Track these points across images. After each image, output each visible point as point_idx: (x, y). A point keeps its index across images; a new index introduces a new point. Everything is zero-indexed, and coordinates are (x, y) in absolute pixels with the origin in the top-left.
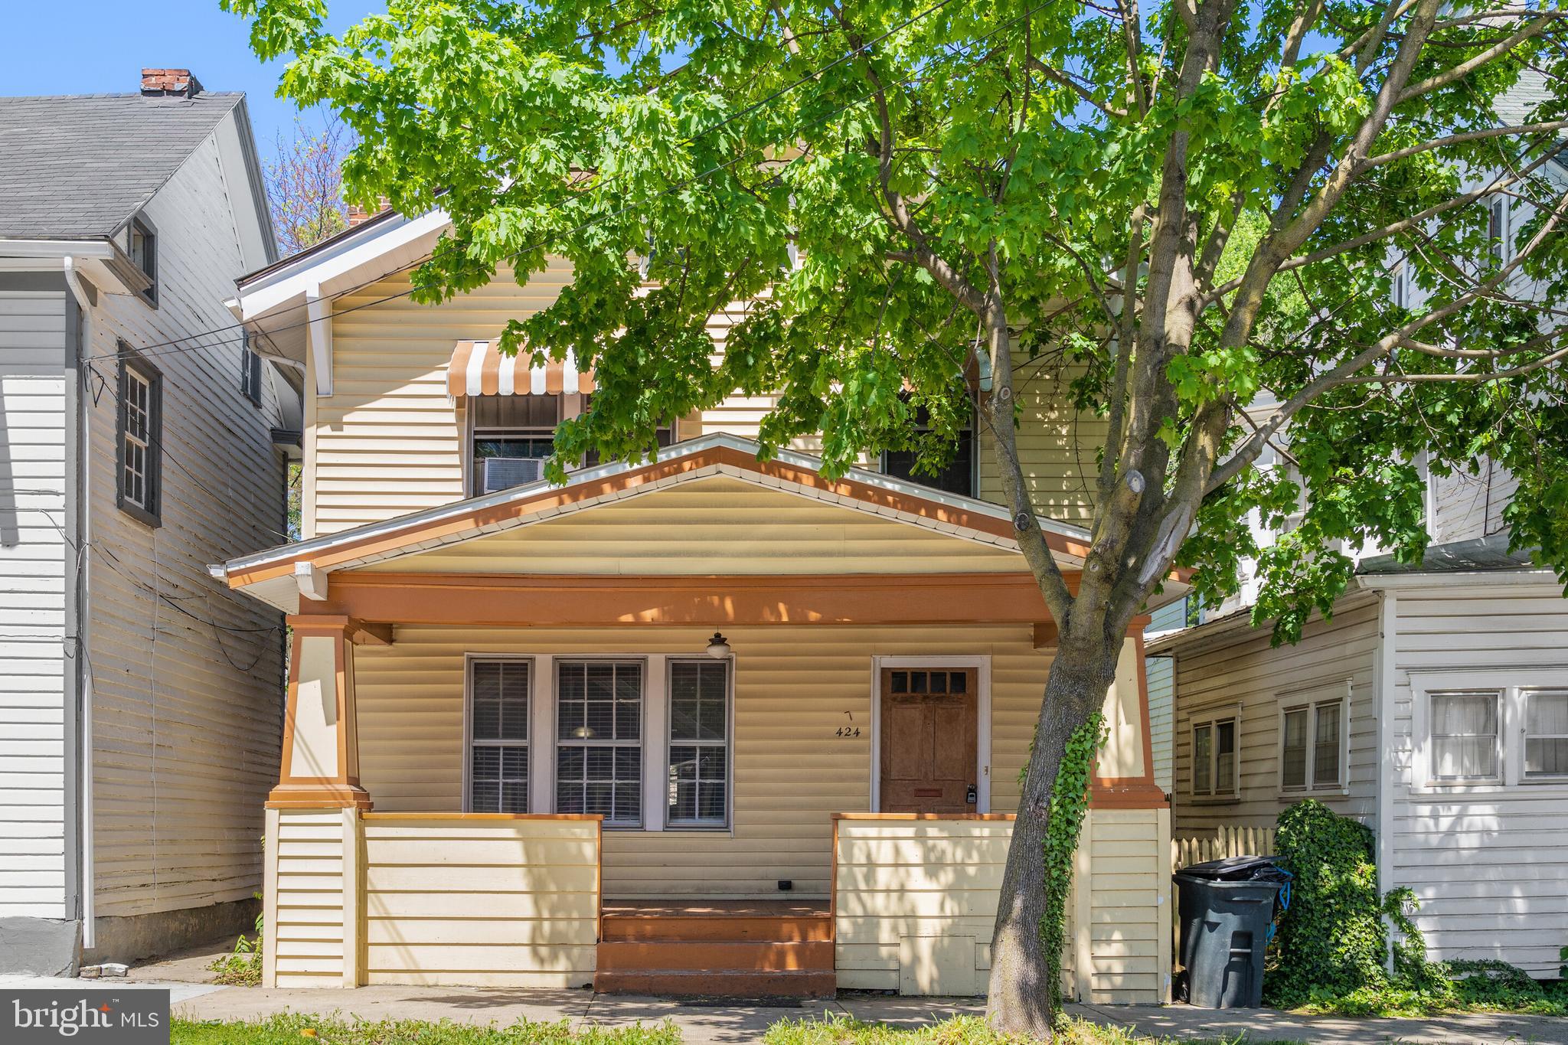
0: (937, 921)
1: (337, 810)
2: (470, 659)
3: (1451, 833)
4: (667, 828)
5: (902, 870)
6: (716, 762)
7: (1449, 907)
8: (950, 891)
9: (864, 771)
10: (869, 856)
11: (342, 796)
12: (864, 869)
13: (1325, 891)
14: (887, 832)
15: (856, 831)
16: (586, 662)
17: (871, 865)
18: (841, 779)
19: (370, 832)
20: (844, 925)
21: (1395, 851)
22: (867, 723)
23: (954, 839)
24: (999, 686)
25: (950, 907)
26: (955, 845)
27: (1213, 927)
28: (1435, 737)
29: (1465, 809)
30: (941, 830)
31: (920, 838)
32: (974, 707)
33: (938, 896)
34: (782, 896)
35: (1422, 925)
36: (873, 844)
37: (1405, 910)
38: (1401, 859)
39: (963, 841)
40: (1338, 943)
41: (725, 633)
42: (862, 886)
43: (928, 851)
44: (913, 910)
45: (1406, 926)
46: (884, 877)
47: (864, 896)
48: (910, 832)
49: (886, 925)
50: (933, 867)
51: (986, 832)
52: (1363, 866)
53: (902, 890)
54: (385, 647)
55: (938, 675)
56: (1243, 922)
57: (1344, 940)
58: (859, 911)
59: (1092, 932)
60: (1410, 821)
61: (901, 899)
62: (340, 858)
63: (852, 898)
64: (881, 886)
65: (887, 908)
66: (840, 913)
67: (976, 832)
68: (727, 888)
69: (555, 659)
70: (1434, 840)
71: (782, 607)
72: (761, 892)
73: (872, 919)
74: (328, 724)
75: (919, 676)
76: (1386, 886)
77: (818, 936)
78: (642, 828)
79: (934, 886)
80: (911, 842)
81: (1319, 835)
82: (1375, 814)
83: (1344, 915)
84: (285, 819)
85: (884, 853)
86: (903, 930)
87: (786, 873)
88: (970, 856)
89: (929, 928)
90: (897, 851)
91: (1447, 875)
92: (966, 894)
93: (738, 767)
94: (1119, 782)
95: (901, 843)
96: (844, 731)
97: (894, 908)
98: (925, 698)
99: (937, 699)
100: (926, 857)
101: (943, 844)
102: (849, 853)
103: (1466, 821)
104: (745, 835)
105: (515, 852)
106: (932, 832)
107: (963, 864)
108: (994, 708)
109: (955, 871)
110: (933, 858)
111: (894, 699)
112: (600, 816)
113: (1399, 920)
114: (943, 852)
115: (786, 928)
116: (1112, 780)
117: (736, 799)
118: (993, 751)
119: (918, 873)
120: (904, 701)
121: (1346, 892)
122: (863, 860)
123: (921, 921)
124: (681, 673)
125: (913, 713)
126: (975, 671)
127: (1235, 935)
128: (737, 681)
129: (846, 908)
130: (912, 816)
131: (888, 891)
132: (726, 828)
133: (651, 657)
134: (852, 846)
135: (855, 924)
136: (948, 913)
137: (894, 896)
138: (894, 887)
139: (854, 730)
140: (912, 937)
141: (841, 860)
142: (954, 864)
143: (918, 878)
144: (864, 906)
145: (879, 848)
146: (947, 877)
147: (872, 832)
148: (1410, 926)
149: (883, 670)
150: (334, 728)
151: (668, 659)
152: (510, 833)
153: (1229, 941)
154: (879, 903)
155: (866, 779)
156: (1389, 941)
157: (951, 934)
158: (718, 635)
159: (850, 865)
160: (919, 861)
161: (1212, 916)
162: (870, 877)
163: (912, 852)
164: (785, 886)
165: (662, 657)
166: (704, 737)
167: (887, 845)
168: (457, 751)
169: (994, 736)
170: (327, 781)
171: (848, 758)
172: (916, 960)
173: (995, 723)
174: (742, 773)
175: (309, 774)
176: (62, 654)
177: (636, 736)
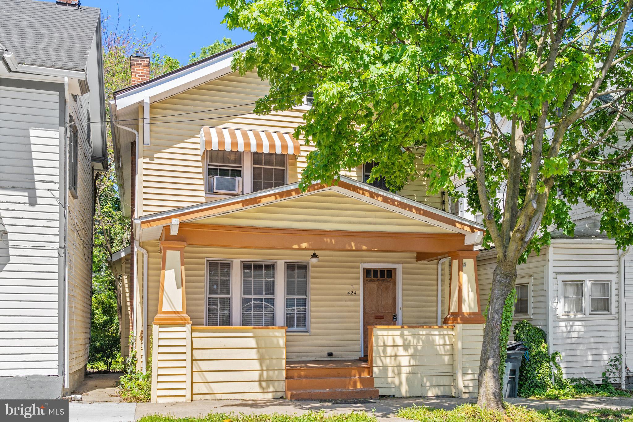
0: (407, 368)
1: (184, 325)
2: (207, 260)
3: (569, 332)
5: (395, 348)
6: (303, 305)
7: (570, 359)
8: (413, 356)
9: (358, 309)
10: (384, 343)
11: (185, 319)
12: (382, 348)
13: (533, 354)
14: (391, 333)
15: (380, 333)
16: (253, 263)
17: (385, 346)
18: (350, 311)
19: (194, 334)
20: (375, 370)
21: (554, 339)
22: (359, 289)
23: (413, 335)
24: (405, 276)
25: (413, 362)
26: (414, 338)
28: (565, 297)
29: (573, 323)
30: (409, 332)
31: (402, 335)
32: (395, 283)
33: (408, 358)
34: (329, 358)
35: (562, 366)
36: (385, 337)
37: (556, 360)
38: (556, 342)
39: (417, 337)
40: (538, 373)
41: (317, 253)
42: (382, 354)
43: (405, 340)
44: (400, 363)
45: (557, 367)
46: (389, 351)
47: (382, 358)
48: (398, 333)
49: (390, 369)
50: (406, 347)
51: (424, 333)
52: (544, 344)
53: (396, 356)
55: (382, 271)
56: (513, 366)
57: (540, 371)
58: (381, 365)
59: (463, 371)
60: (557, 328)
61: (395, 359)
62: (185, 346)
63: (378, 359)
64: (388, 354)
65: (390, 363)
66: (374, 365)
67: (421, 333)
68: (308, 356)
69: (242, 261)
70: (565, 335)
71: (353, 244)
72: (321, 357)
73: (385, 367)
74: (178, 288)
75: (375, 271)
76: (551, 352)
77: (365, 375)
79: (407, 354)
80: (399, 337)
81: (530, 333)
82: (546, 325)
83: (540, 362)
84: (161, 329)
85: (389, 342)
86: (396, 372)
87: (330, 350)
88: (419, 342)
89: (405, 371)
90: (394, 340)
91: (568, 347)
92: (418, 357)
93: (312, 306)
94: (471, 314)
95: (395, 337)
96: (351, 293)
97: (393, 363)
98: (378, 280)
99: (382, 280)
100: (404, 343)
101: (410, 338)
102: (377, 342)
103: (574, 327)
104: (316, 334)
105: (252, 343)
106: (406, 333)
107: (417, 345)
108: (403, 284)
109: (414, 349)
110: (406, 343)
111: (367, 280)
113: (555, 364)
114: (410, 341)
115: (353, 372)
116: (467, 313)
117: (311, 319)
118: (403, 301)
119: (401, 349)
120: (371, 281)
121: (540, 354)
122: (382, 344)
123: (402, 368)
124: (291, 268)
125: (374, 286)
126: (395, 269)
127: (511, 370)
128: (311, 272)
129: (376, 364)
131: (391, 356)
132: (307, 331)
133: (279, 262)
134: (378, 338)
135: (379, 370)
136: (412, 364)
137: (393, 358)
138: (393, 355)
139: (354, 292)
140: (399, 374)
141: (374, 344)
142: (414, 345)
143: (401, 351)
144: (382, 363)
145: (387, 339)
146: (411, 351)
147: (385, 333)
148: (559, 366)
149: (364, 269)
150: (180, 290)
151: (286, 262)
152: (250, 334)
153: (509, 373)
154: (388, 361)
156: (553, 371)
157: (412, 373)
158: (314, 254)
159: (378, 346)
160: (401, 344)
162: (384, 351)
163: (399, 341)
164: (330, 354)
165: (283, 262)
166: (298, 294)
167: (390, 338)
168: (202, 299)
169: (403, 295)
170: (178, 313)
171: (352, 303)
172: (401, 383)
173: (403, 290)
174: (314, 309)
175: (170, 310)
176: (57, 255)
177: (273, 294)
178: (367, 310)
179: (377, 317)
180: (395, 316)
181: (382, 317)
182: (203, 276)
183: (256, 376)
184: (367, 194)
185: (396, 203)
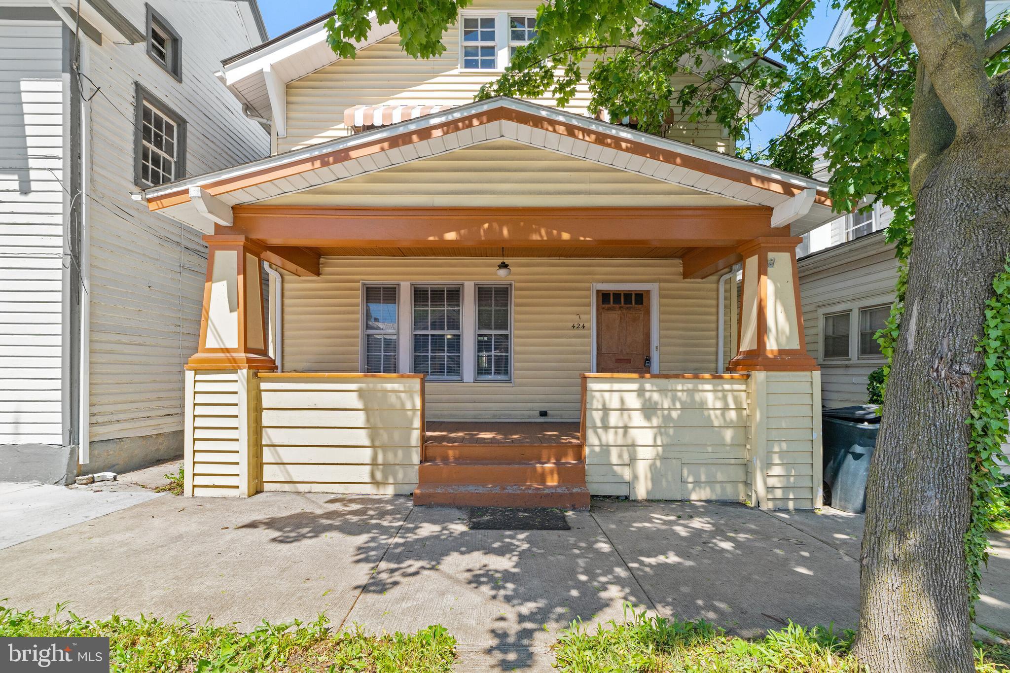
0: (651, 449)
1: (235, 371)
2: (364, 284)
4: (476, 381)
5: (625, 413)
6: (503, 342)
8: (660, 429)
9: (588, 348)
10: (604, 405)
11: (238, 361)
12: (600, 413)
14: (617, 386)
15: (596, 387)
16: (429, 287)
17: (606, 410)
18: (575, 353)
19: (264, 386)
22: (589, 321)
23: (663, 391)
24: (663, 301)
25: (661, 440)
26: (664, 396)
27: (857, 457)
30: (652, 385)
31: (641, 392)
32: (648, 312)
33: (651, 432)
34: (542, 420)
36: (607, 395)
39: (670, 394)
41: (507, 261)
42: (599, 424)
43: (645, 400)
44: (633, 441)
46: (614, 419)
47: (600, 431)
48: (633, 387)
49: (614, 452)
50: (648, 411)
53: (626, 428)
54: (315, 278)
55: (628, 295)
58: (597, 442)
59: (762, 460)
61: (625, 434)
62: (236, 404)
63: (593, 433)
64: (612, 425)
65: (615, 440)
68: (510, 415)
69: (412, 285)
72: (530, 417)
73: (605, 448)
74: (231, 312)
75: (617, 295)
77: (568, 459)
78: (461, 381)
79: (649, 425)
80: (635, 394)
84: (199, 377)
85: (614, 402)
86: (626, 457)
87: (544, 407)
88: (674, 404)
89: (646, 454)
90: (622, 401)
92: (671, 431)
93: (515, 345)
94: (781, 352)
95: (626, 394)
96: (576, 326)
97: (620, 439)
98: (620, 308)
99: (628, 308)
100: (643, 404)
101: (656, 396)
104: (520, 385)
106: (648, 386)
107: (669, 409)
108: (661, 313)
109: (664, 415)
110: (648, 405)
111: (603, 308)
112: (422, 375)
114: (656, 401)
115: (545, 453)
116: (772, 351)
117: (515, 364)
118: (661, 337)
119: (637, 415)
120: (609, 309)
122: (600, 407)
123: (639, 449)
124: (483, 293)
125: (614, 316)
126: (648, 292)
128: (515, 297)
130: (635, 375)
131: (616, 428)
132: (509, 381)
133: (466, 283)
134: (594, 396)
136: (659, 443)
137: (621, 431)
138: (620, 425)
139: (581, 325)
140: (633, 460)
141: (587, 406)
142: (663, 410)
143: (637, 419)
144: (600, 440)
145: (611, 400)
146: (658, 419)
147: (606, 386)
149: (598, 291)
150: (235, 314)
151: (475, 285)
154: (610, 437)
155: (589, 353)
157: (662, 458)
158: (503, 263)
159: (593, 410)
160: (638, 407)
161: (858, 449)
162: (604, 419)
163: (633, 401)
164: (543, 414)
165: (472, 283)
166: (496, 328)
167: (616, 396)
168: (356, 337)
169: (661, 329)
170: (227, 350)
171: (579, 340)
172: (635, 477)
173: (661, 321)
174: (518, 349)
175: (217, 346)
176: (61, 266)
177: (458, 328)
178: (604, 351)
179: (618, 361)
180: (648, 360)
181: (628, 361)
182: (358, 305)
183: (366, 455)
184: (561, 129)
185: (624, 145)
